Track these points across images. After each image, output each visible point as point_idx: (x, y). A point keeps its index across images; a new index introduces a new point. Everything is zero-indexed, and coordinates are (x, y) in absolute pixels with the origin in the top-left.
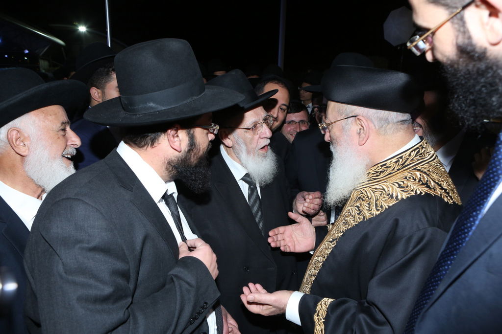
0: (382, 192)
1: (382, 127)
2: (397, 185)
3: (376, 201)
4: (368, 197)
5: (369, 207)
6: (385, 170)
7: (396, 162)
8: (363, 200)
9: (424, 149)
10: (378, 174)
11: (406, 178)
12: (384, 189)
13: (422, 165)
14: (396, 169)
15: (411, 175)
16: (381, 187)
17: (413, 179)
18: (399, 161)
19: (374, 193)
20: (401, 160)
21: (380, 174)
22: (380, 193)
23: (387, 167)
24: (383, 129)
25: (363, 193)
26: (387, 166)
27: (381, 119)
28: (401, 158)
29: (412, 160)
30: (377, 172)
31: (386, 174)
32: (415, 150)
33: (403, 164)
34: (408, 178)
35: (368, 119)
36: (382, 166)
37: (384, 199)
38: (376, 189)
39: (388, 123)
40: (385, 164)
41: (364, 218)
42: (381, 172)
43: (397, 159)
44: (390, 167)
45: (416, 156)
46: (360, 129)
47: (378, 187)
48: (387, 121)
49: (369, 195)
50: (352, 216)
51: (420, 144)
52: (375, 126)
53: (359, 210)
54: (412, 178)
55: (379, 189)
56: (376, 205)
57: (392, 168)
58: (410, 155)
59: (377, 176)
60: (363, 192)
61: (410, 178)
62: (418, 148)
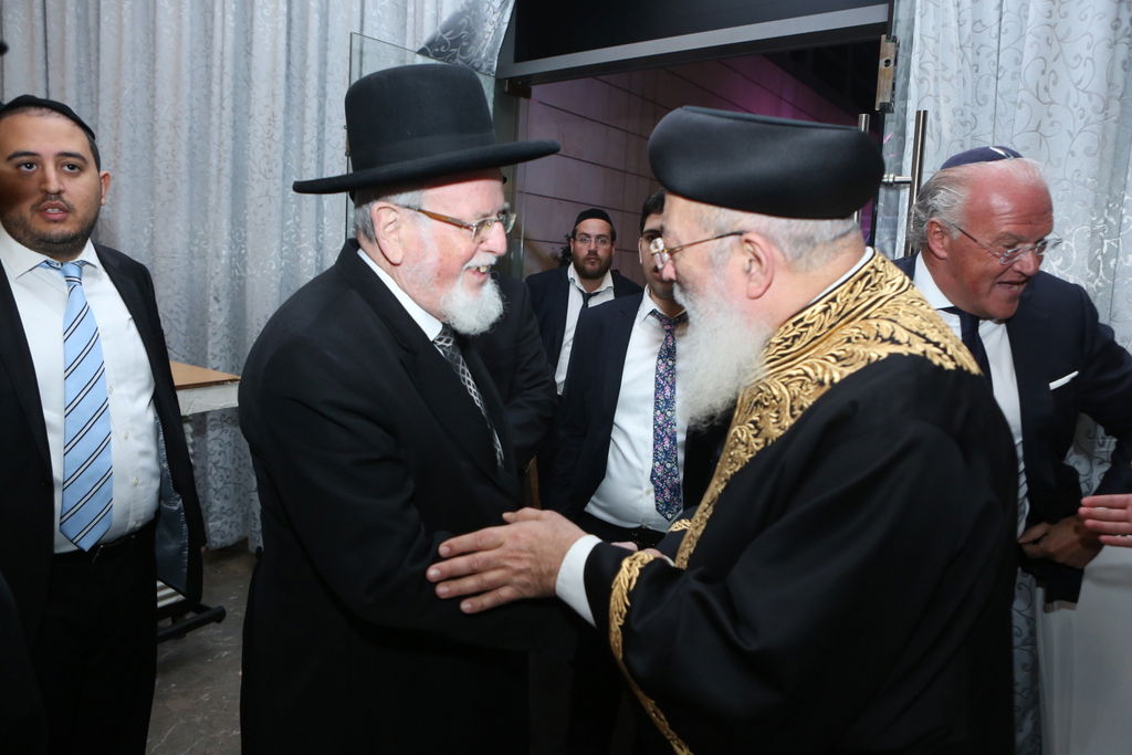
0: (803, 380)
1: (800, 256)
2: (833, 359)
3: (791, 401)
4: (775, 398)
5: (777, 418)
6: (802, 333)
7: (825, 311)
8: (766, 407)
9: (880, 275)
10: (788, 343)
11: (849, 340)
12: (806, 374)
13: (881, 306)
14: (827, 325)
15: (857, 331)
16: (801, 372)
17: (865, 338)
18: (830, 308)
19: (786, 386)
20: (834, 306)
21: (793, 342)
22: (799, 384)
23: (807, 326)
24: (804, 259)
25: (761, 391)
26: (806, 321)
27: (797, 241)
28: (834, 300)
29: (857, 299)
30: (786, 340)
31: (807, 340)
32: (861, 278)
33: (839, 314)
34: (853, 340)
35: (770, 240)
36: (795, 324)
37: (807, 394)
38: (790, 376)
39: (815, 246)
40: (801, 320)
41: (767, 440)
42: (795, 337)
43: (826, 303)
44: (812, 324)
45: (864, 290)
46: (751, 261)
47: (794, 372)
48: (809, 240)
49: (776, 392)
50: (743, 443)
51: (869, 264)
52: (784, 255)
53: (756, 427)
54: (861, 336)
55: (798, 375)
56: (792, 409)
57: (817, 326)
58: (851, 291)
59: (788, 347)
60: (762, 388)
61: (857, 338)
62: (867, 273)
